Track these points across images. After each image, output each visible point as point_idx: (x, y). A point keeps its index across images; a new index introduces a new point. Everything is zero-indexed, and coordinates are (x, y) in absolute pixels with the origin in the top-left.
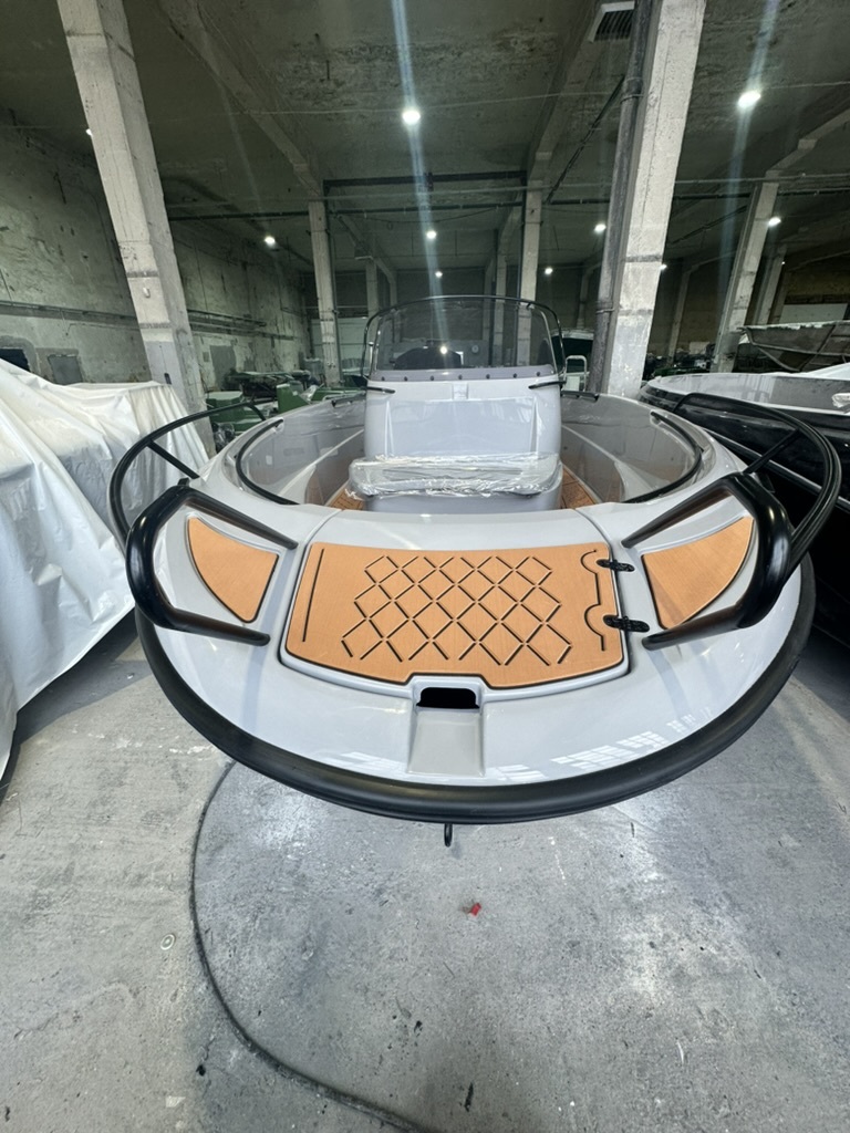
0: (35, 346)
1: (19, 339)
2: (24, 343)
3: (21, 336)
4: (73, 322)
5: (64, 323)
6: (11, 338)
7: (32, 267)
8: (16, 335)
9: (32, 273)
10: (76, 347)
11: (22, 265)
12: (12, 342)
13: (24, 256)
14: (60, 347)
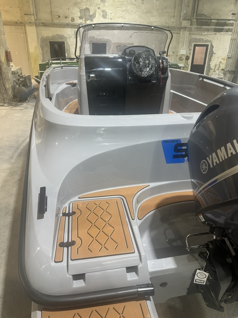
0: (113, 42)
1: (107, 39)
2: (108, 41)
3: (108, 38)
4: (136, 31)
5: (131, 32)
6: (103, 39)
7: (124, 9)
8: (106, 38)
9: (123, 11)
10: (133, 42)
11: (120, 9)
12: (103, 40)
13: (122, 5)
14: (125, 42)
